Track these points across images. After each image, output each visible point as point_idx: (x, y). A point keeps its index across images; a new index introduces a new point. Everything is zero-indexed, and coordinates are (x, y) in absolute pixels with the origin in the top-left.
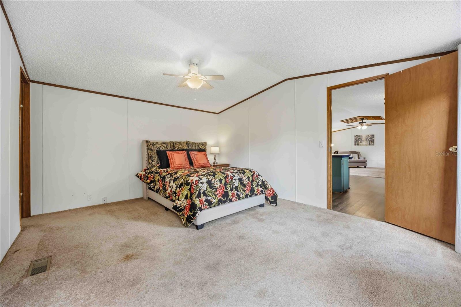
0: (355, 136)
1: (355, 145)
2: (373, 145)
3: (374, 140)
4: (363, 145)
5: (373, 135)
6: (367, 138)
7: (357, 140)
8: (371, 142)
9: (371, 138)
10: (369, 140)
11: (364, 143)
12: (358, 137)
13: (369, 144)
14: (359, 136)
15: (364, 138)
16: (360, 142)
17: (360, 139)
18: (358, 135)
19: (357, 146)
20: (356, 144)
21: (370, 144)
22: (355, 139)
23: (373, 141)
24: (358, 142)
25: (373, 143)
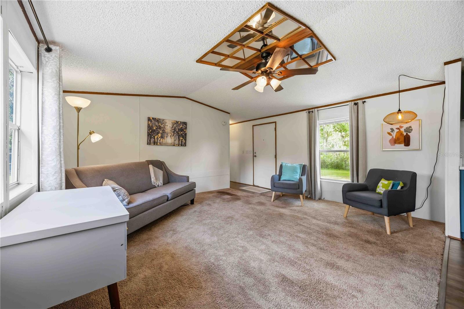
0: (149, 119)
1: (149, 143)
2: (185, 145)
3: (186, 134)
4: (166, 145)
5: (185, 124)
6: (175, 129)
7: (154, 130)
8: (181, 138)
9: (181, 130)
10: (177, 132)
11: (169, 140)
12: (157, 124)
13: (177, 142)
14: (158, 120)
15: (168, 127)
16: (160, 135)
17: (160, 128)
18: (157, 117)
19: (153, 148)
20: (152, 140)
21: (180, 143)
22: (150, 127)
23: (185, 136)
24: (156, 137)
25: (184, 141)
